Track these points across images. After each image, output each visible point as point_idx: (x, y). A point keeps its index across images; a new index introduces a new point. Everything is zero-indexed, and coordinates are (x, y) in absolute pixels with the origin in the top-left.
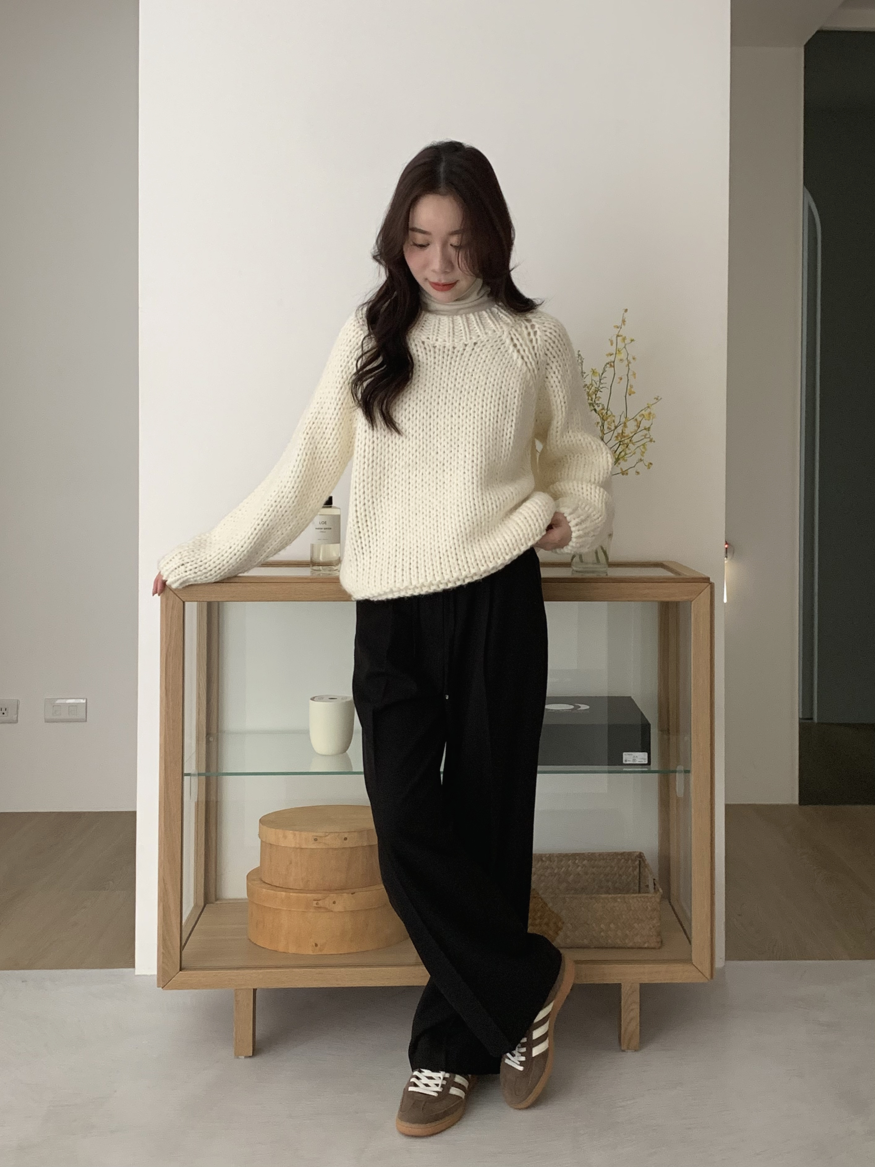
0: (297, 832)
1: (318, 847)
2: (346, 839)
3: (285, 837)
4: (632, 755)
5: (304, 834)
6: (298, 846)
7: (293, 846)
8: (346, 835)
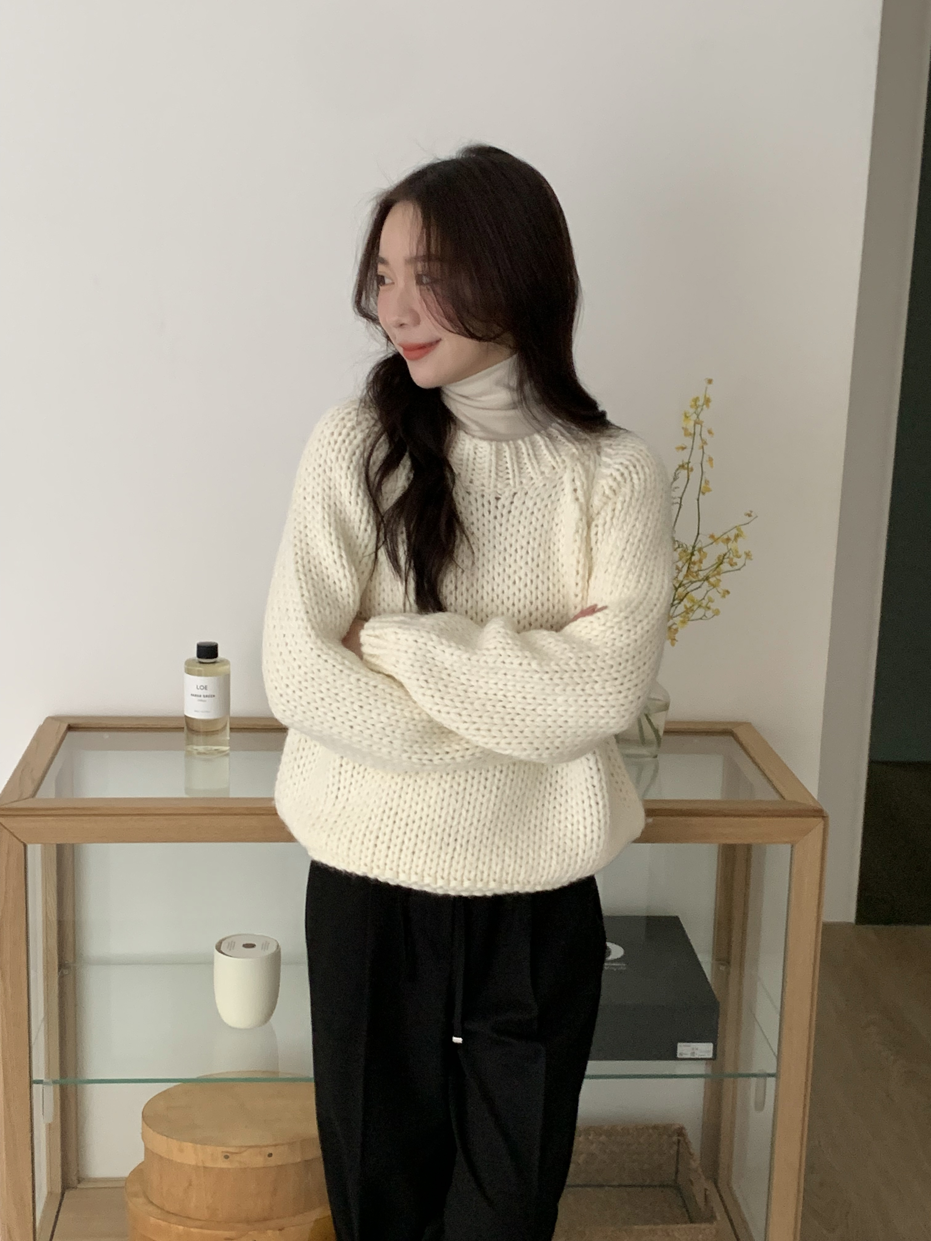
0: (199, 1146)
1: (230, 1167)
2: (270, 1155)
3: (181, 1151)
4: (689, 1046)
5: (209, 1149)
6: (200, 1164)
7: (193, 1163)
8: (270, 1150)
